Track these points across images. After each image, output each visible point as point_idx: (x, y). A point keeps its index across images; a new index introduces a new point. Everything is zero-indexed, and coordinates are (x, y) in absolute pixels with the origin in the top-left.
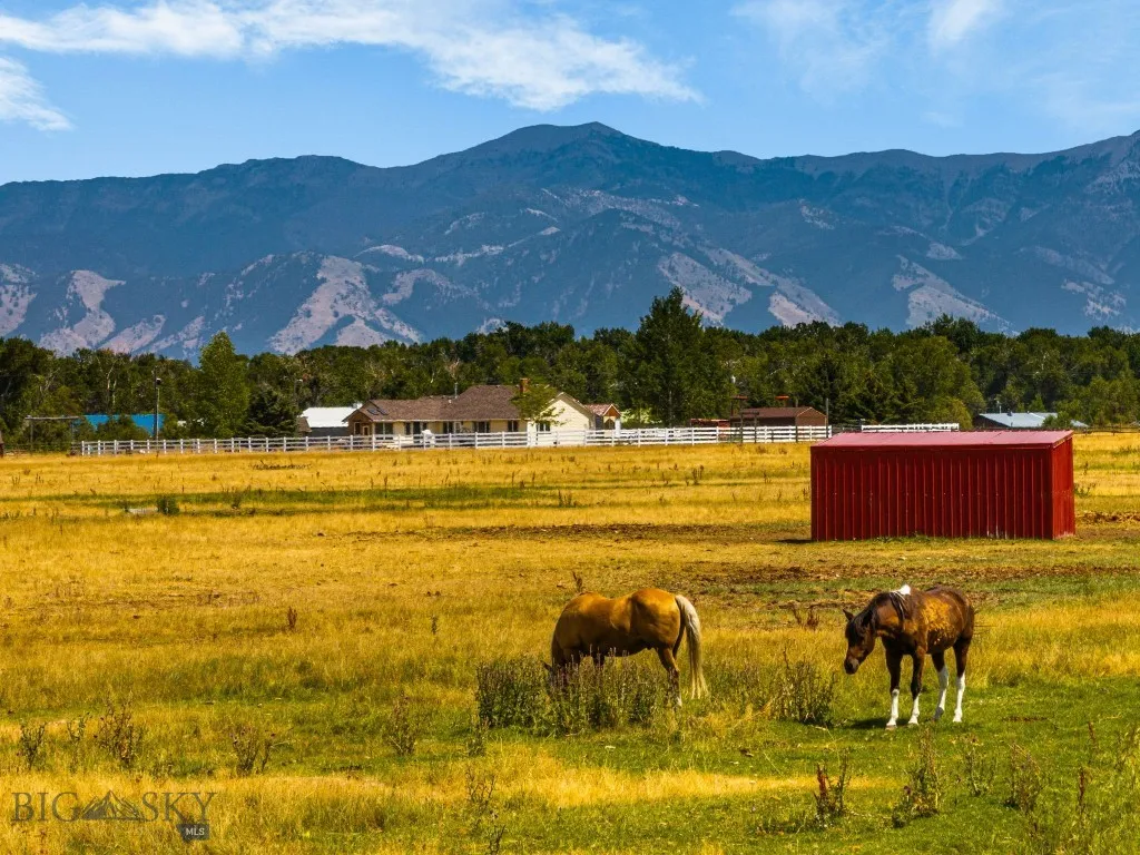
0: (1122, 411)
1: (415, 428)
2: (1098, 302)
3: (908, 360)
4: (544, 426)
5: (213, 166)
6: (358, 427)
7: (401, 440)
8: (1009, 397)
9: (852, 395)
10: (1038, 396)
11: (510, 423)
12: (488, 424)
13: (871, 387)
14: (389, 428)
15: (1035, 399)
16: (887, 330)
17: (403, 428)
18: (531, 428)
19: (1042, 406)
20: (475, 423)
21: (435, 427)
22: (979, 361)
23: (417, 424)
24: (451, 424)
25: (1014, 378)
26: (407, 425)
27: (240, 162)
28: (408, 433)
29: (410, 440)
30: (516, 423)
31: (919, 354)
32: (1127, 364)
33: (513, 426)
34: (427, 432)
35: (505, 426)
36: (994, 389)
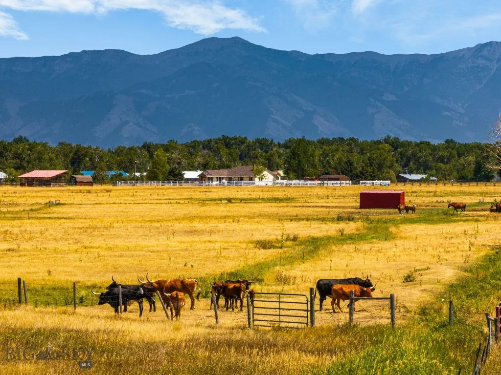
0: (449, 175)
1: (220, 179)
2: (457, 121)
3: (374, 156)
4: (261, 179)
5: (67, 53)
6: (202, 178)
7: (215, 183)
8: (411, 167)
9: (357, 171)
10: (422, 168)
11: (250, 178)
12: (243, 178)
13: (363, 168)
14: (212, 179)
15: (420, 169)
16: (366, 141)
17: (216, 179)
18: (257, 179)
19: (423, 171)
20: (239, 178)
21: (226, 179)
22: (401, 153)
23: (220, 178)
24: (231, 178)
25: (413, 161)
26: (217, 178)
27: (79, 52)
28: (217, 180)
29: (218, 183)
30: (252, 178)
31: (378, 154)
32: (456, 156)
33: (251, 179)
34: (224, 180)
35: (248, 179)
36: (406, 165)
